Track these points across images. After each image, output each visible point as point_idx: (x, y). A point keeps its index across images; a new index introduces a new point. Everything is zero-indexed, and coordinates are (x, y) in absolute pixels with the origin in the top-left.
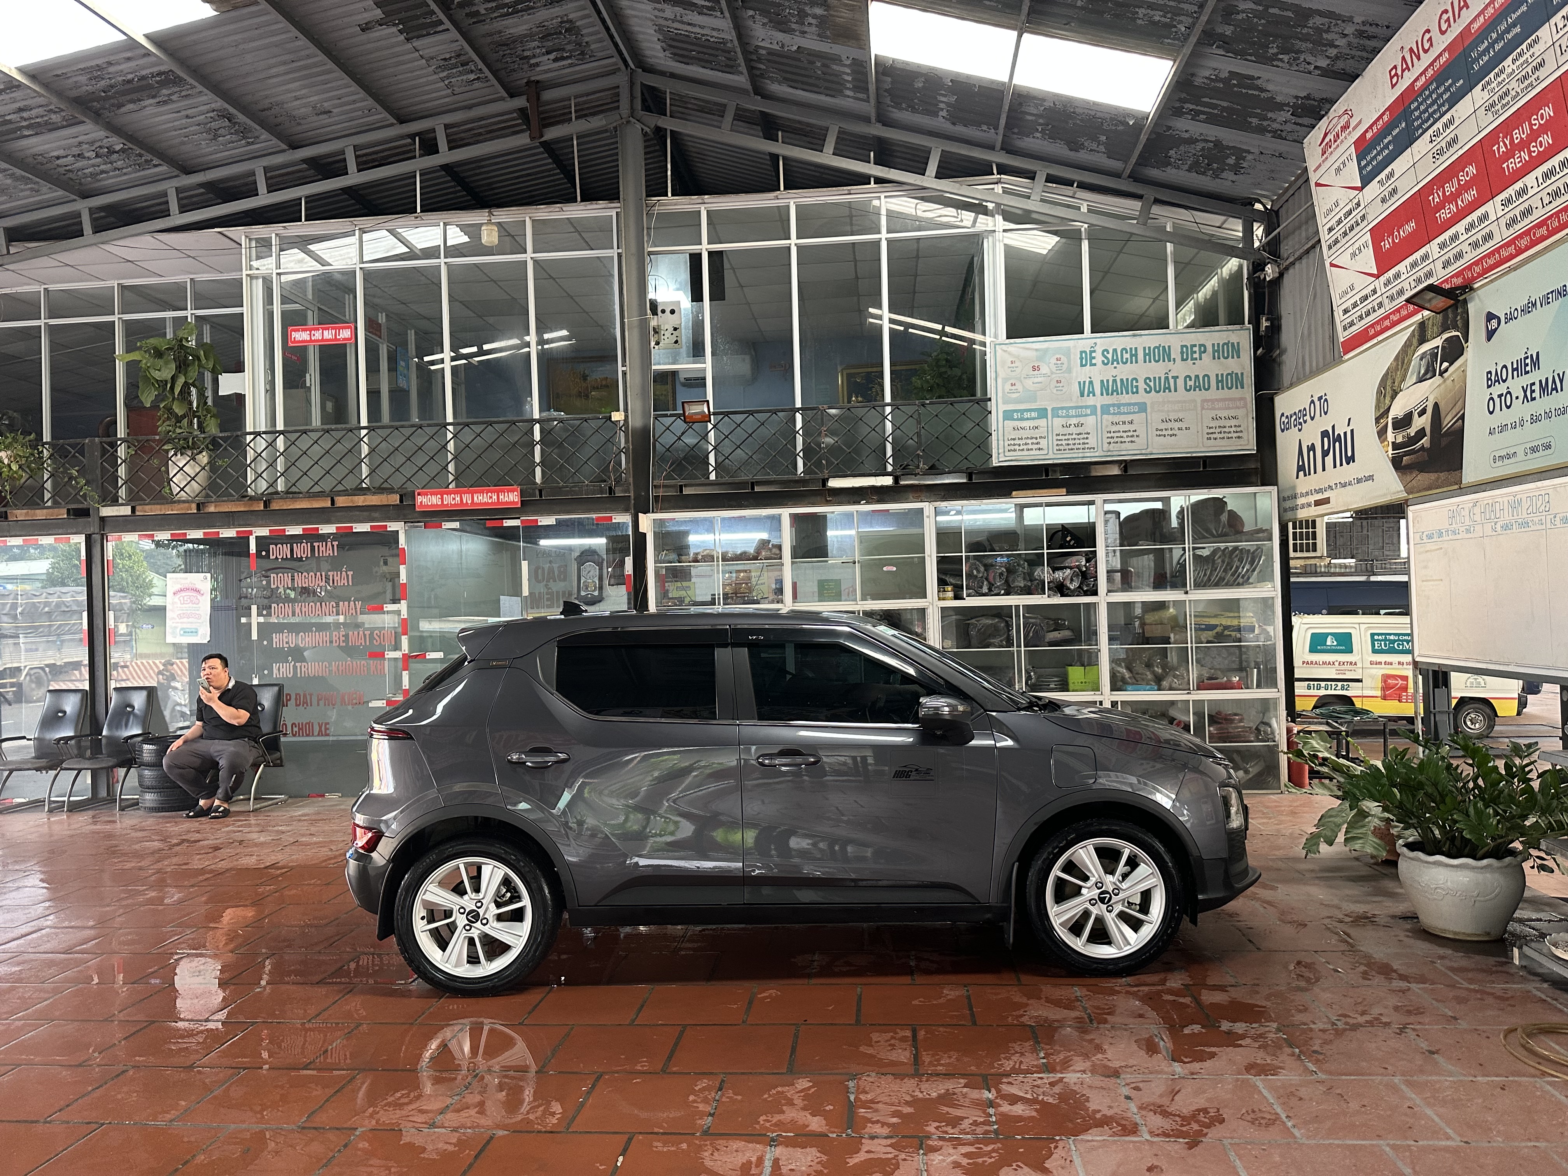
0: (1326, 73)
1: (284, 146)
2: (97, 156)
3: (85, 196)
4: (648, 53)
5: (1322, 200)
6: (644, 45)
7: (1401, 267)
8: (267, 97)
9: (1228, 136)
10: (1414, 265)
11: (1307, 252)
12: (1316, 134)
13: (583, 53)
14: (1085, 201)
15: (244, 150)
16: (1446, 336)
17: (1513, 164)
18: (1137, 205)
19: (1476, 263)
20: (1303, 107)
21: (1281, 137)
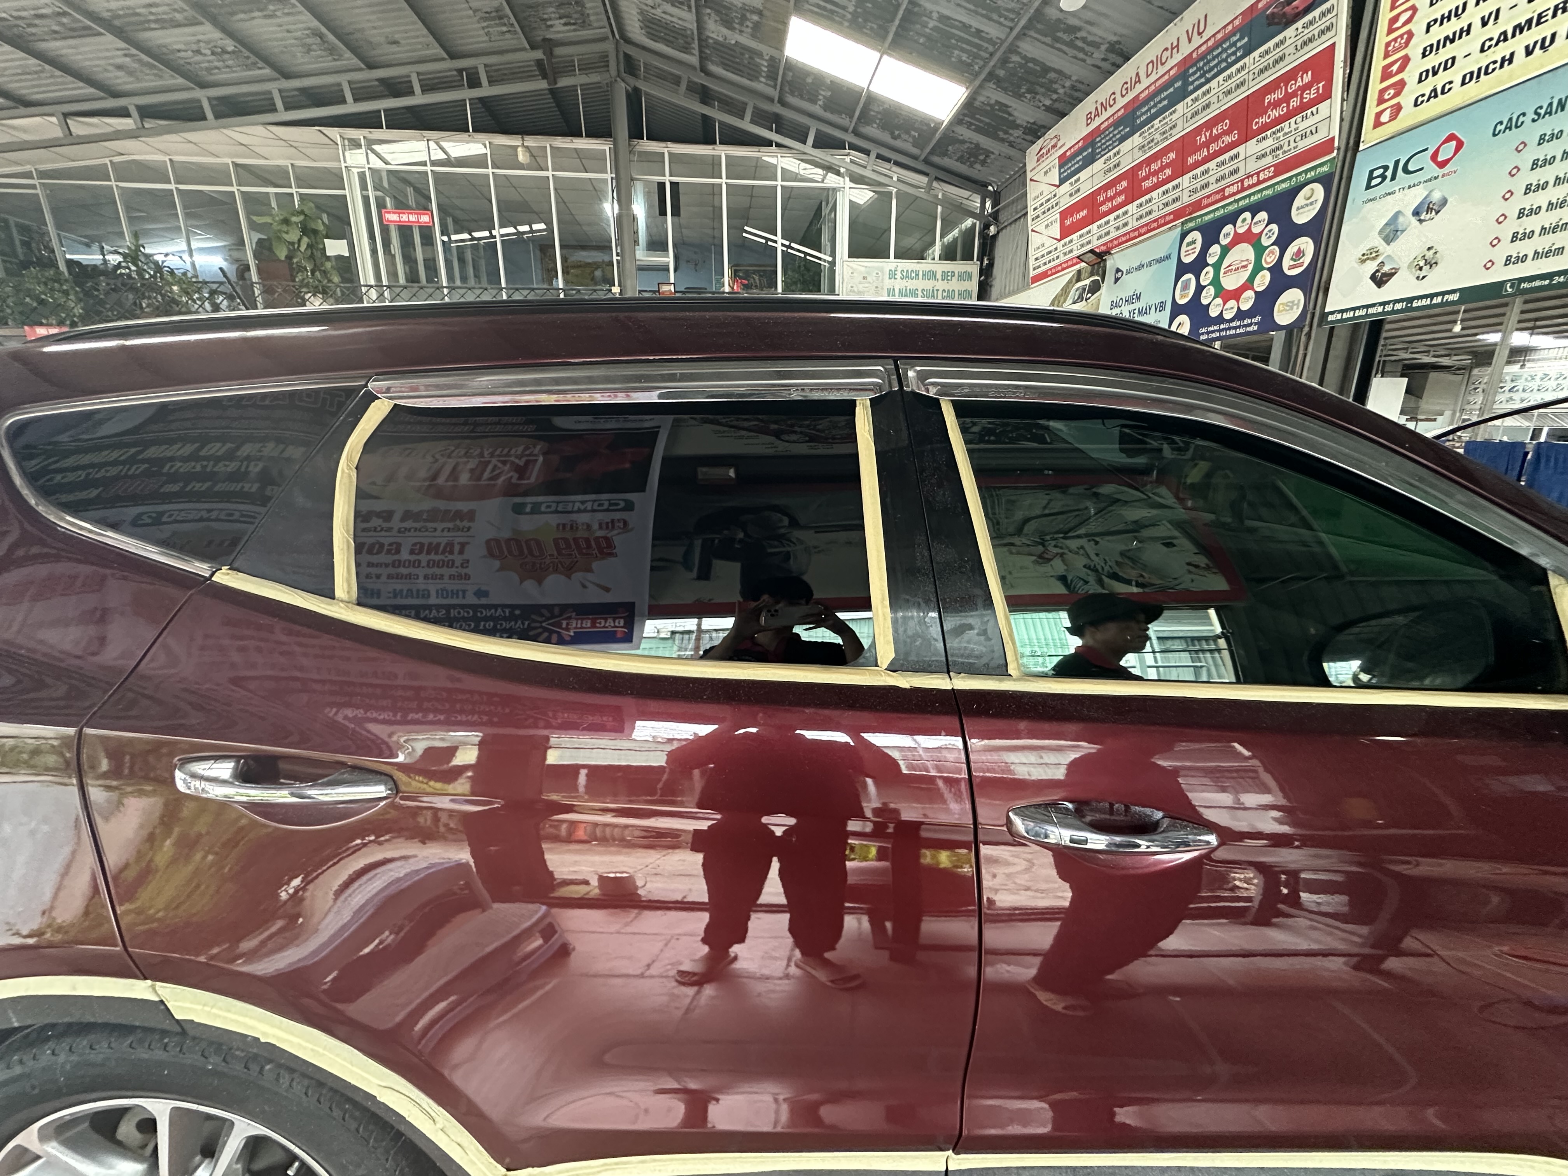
0: (1048, 109)
1: (363, 66)
2: (213, 53)
3: (203, 85)
4: (629, 28)
5: (1032, 191)
6: (627, 22)
7: (1074, 236)
8: (351, 23)
9: (985, 142)
10: (1082, 236)
11: (1016, 220)
12: (1036, 147)
13: (584, 22)
14: (897, 173)
15: (328, 63)
16: (1092, 279)
17: (1147, 184)
18: (924, 180)
19: (1116, 239)
20: (1030, 129)
21: (1012, 146)
